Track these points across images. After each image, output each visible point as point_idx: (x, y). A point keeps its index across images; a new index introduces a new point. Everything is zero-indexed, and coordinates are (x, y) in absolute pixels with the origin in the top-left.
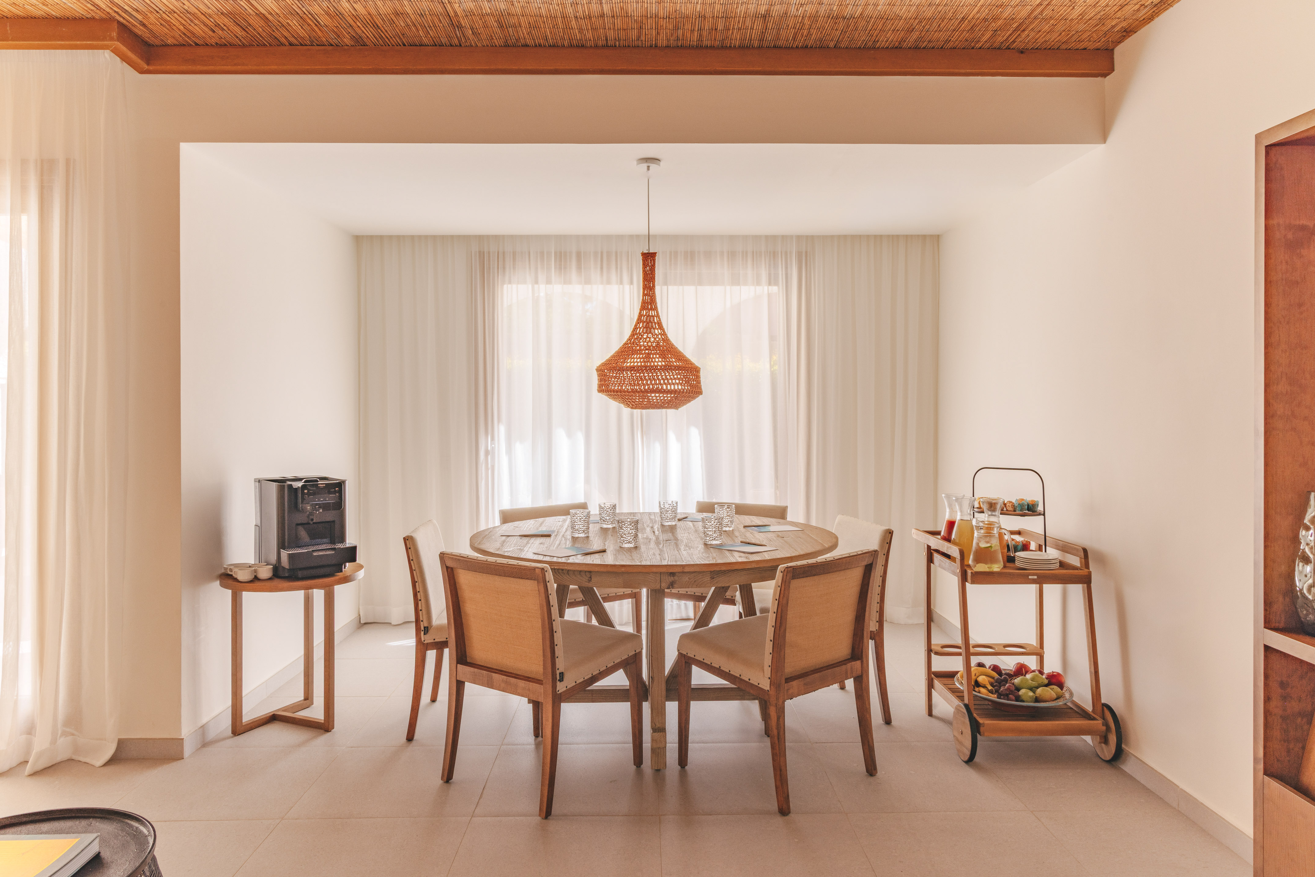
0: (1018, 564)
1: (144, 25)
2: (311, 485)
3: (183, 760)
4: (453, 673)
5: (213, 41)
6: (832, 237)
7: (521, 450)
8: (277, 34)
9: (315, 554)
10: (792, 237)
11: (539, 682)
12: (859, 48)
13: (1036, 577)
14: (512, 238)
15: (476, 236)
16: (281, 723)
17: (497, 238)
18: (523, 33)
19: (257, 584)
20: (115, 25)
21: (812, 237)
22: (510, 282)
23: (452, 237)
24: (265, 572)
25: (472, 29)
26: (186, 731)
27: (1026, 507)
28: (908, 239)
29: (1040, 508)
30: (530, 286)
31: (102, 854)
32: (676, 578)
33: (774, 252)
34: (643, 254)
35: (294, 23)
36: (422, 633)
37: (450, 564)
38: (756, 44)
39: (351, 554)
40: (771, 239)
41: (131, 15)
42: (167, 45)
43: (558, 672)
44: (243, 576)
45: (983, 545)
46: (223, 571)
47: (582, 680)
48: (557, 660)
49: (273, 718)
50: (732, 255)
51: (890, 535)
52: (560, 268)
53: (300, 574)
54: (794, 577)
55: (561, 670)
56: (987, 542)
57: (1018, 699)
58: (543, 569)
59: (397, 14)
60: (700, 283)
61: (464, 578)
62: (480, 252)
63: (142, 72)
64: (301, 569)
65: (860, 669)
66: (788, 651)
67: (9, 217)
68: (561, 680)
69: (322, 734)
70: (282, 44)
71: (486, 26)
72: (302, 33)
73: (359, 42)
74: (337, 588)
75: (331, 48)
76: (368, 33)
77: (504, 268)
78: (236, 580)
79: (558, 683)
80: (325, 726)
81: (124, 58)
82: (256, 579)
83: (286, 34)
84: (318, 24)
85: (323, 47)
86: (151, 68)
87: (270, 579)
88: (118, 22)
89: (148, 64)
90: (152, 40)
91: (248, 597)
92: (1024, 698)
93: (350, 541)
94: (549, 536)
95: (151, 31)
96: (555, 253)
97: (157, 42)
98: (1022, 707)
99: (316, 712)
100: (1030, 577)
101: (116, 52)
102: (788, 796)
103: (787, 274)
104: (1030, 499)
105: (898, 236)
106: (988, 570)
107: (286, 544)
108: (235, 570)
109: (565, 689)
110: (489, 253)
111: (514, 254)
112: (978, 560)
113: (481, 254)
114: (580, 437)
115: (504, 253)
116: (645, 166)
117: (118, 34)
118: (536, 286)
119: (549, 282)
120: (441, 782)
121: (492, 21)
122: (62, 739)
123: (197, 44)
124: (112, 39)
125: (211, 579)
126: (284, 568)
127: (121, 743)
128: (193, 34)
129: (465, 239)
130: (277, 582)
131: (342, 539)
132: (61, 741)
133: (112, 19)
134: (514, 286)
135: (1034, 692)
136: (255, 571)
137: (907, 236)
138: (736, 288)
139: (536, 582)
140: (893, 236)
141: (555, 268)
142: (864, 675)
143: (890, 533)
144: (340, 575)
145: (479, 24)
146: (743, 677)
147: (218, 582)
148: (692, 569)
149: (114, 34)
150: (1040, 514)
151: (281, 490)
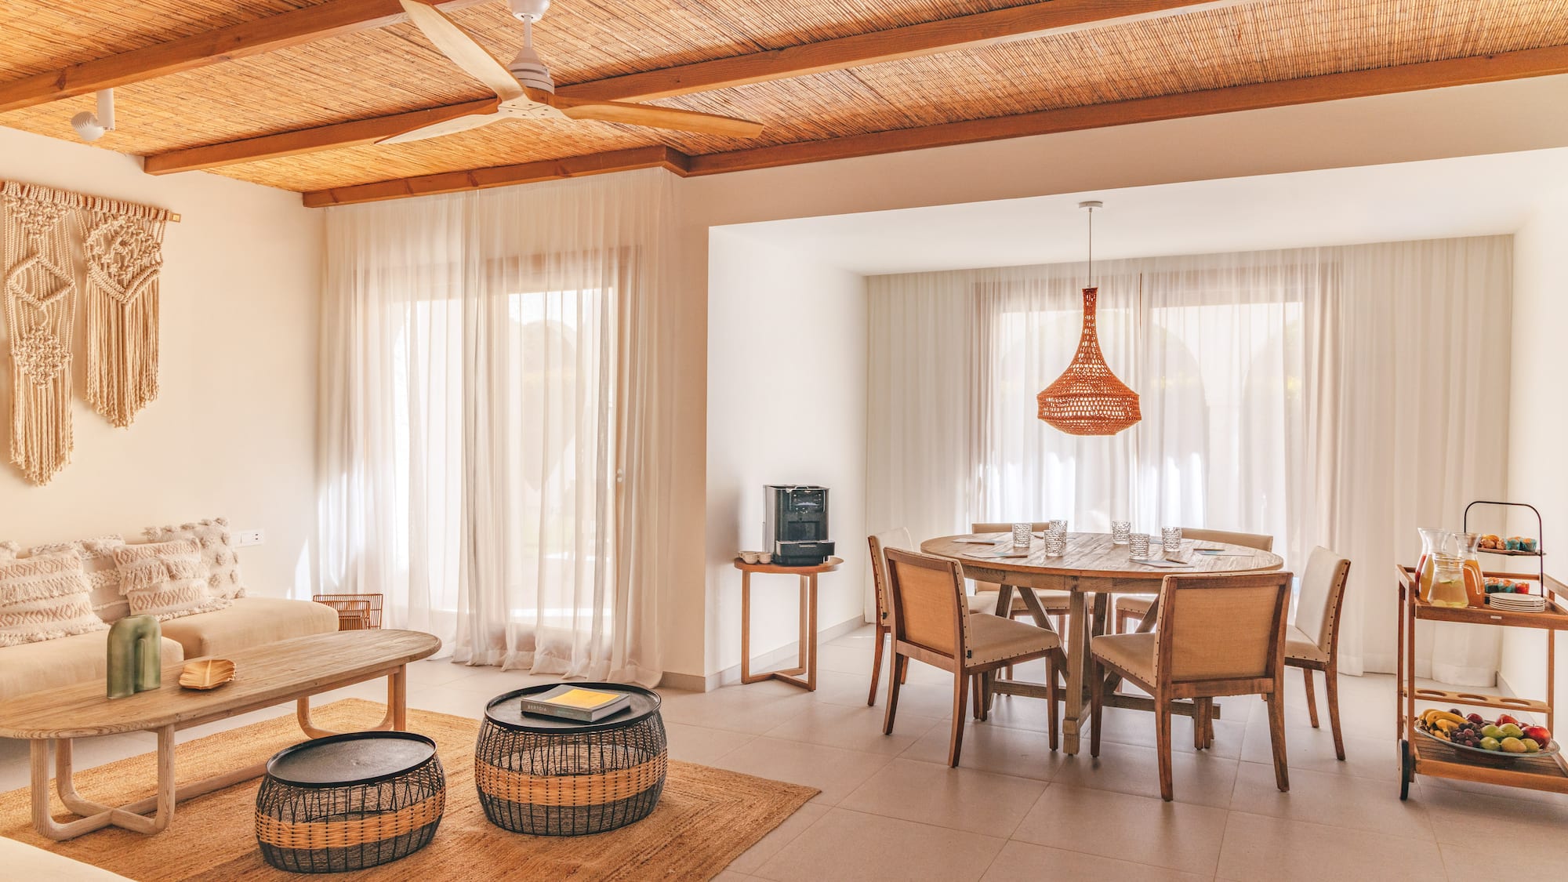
0: (1492, 605)
1: (684, 146)
2: (800, 492)
3: (703, 694)
4: (894, 647)
5: (730, 149)
6: (1366, 246)
7: (1013, 471)
8: (774, 139)
9: (801, 546)
10: (1314, 249)
11: (952, 657)
12: (1293, 79)
13: (1500, 618)
14: (1008, 269)
15: (972, 270)
16: (779, 682)
17: (992, 270)
18: (961, 112)
19: (759, 566)
20: (665, 150)
21: (1341, 247)
22: (1004, 311)
23: (951, 272)
24: (765, 559)
25: (917, 116)
26: (708, 673)
27: (1518, 546)
28: (1469, 242)
29: (1537, 549)
30: (1024, 314)
31: (631, 707)
32: (1079, 582)
33: (1292, 267)
34: (1084, 290)
35: (783, 131)
36: (882, 617)
37: (892, 557)
38: (1180, 90)
39: (830, 549)
40: (1289, 253)
41: (674, 141)
42: (700, 155)
43: (966, 650)
44: (749, 559)
45: (1442, 580)
46: (737, 556)
47: (991, 661)
48: (966, 640)
49: (773, 677)
50: (1242, 271)
51: (1346, 566)
52: (1055, 295)
53: (790, 561)
54: (1179, 587)
55: (969, 648)
56: (1448, 578)
57: (1478, 745)
58: (953, 563)
59: (855, 116)
60: (1203, 303)
61: (903, 570)
62: (976, 284)
63: (684, 177)
64: (791, 557)
65: (1272, 687)
66: (1175, 655)
67: (601, 290)
68: (970, 656)
69: (806, 692)
70: (778, 144)
71: (927, 113)
72: (790, 135)
73: (833, 136)
74: (820, 575)
75: (813, 142)
76: (838, 130)
77: (999, 298)
78: (744, 562)
79: (966, 658)
80: (809, 687)
81: (672, 170)
82: (759, 562)
83: (779, 138)
84: (799, 130)
85: (806, 143)
86: (690, 173)
87: (769, 564)
88: (667, 147)
89: (688, 172)
90: (690, 154)
91: (755, 577)
92: (1484, 745)
93: (830, 540)
94: (993, 544)
95: (688, 149)
96: (1050, 281)
97: (693, 154)
98: (1482, 753)
99: (804, 678)
100: (1492, 617)
101: (665, 167)
102: (1171, 784)
103: (1306, 289)
104: (1527, 537)
105: (1455, 240)
106: (1446, 606)
107: (781, 537)
108: (744, 554)
109: (973, 665)
110: (985, 284)
111: (1009, 284)
112: (1436, 596)
113: (978, 285)
114: (1072, 462)
115: (999, 283)
116: (1087, 209)
117: (667, 155)
118: (1030, 313)
119: (1042, 309)
120: (883, 734)
121: (931, 109)
122: (629, 666)
123: (720, 152)
124: (663, 160)
125: (728, 561)
126: (778, 556)
127: (665, 675)
128: (717, 147)
129: (963, 273)
130: (773, 566)
131: (825, 537)
132: (628, 667)
133: (662, 145)
134: (1009, 314)
135: (1500, 742)
136: (758, 557)
137: (1467, 238)
138: (1245, 306)
139: (948, 574)
140: (1448, 239)
141: (1049, 295)
142: (1277, 693)
143: (1348, 564)
144: (822, 565)
145: (921, 113)
146: (1137, 676)
147: (733, 564)
148: (1089, 575)
149: (664, 156)
150: (1536, 554)
151: (778, 493)
